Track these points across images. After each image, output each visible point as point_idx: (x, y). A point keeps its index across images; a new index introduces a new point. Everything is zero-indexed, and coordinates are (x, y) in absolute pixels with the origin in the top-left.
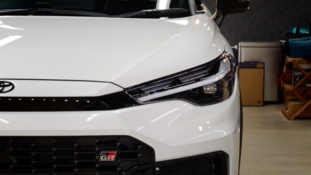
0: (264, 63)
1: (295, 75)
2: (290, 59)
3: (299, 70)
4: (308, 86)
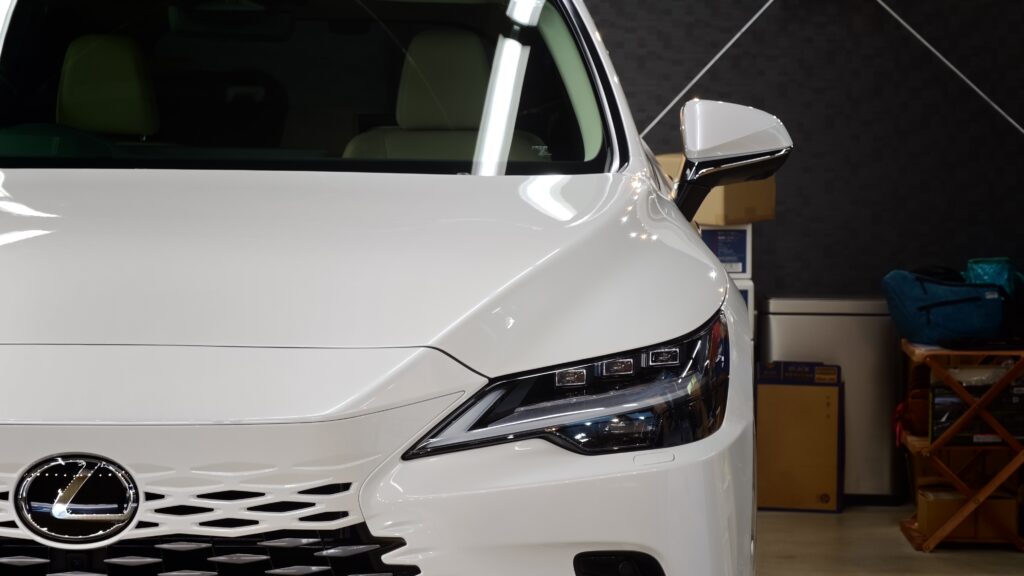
0: (839, 368)
1: (938, 404)
2: (920, 351)
3: (949, 388)
4: (981, 440)
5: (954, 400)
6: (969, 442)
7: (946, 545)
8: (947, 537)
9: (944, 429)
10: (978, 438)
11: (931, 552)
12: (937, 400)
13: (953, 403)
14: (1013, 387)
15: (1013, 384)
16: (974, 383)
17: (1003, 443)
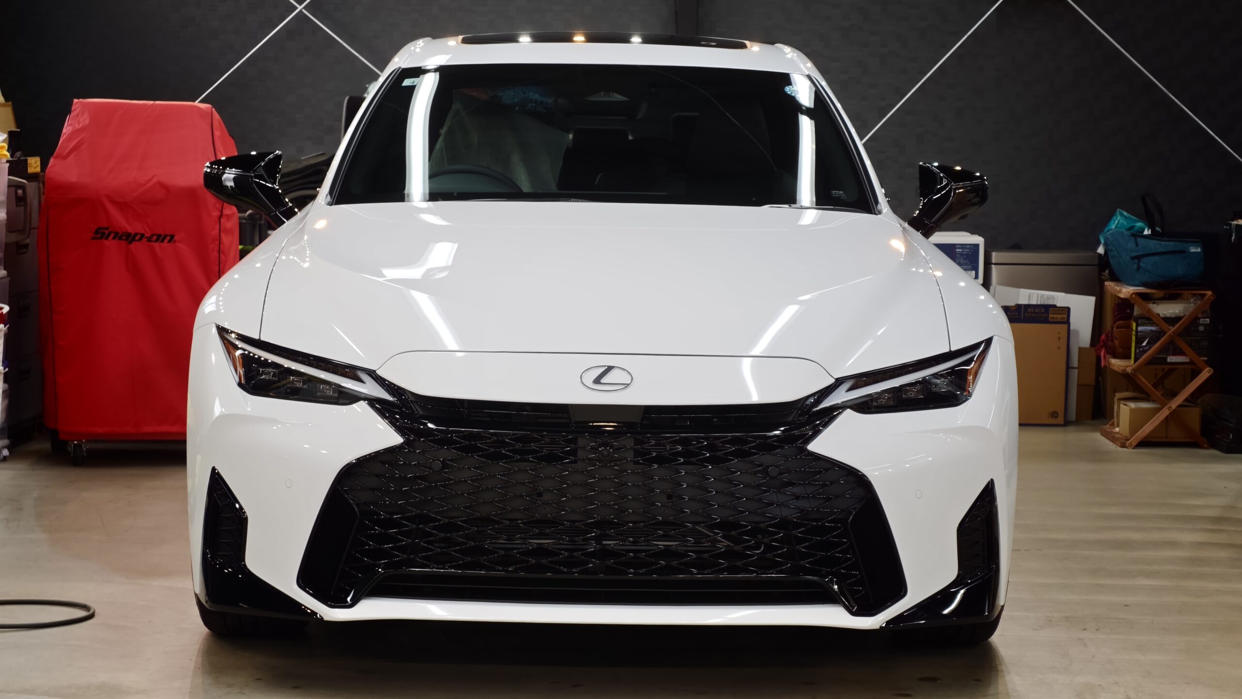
1: (1140, 332)
2: (1126, 291)
3: (1149, 319)
4: (1173, 361)
5: (1153, 328)
6: (1164, 361)
7: (1145, 443)
8: (1146, 437)
9: (1145, 352)
10: (1171, 359)
11: (1133, 448)
12: (1140, 328)
13: (1152, 331)
14: (1199, 319)
15: (1200, 316)
16: (1168, 316)
17: (1192, 363)
